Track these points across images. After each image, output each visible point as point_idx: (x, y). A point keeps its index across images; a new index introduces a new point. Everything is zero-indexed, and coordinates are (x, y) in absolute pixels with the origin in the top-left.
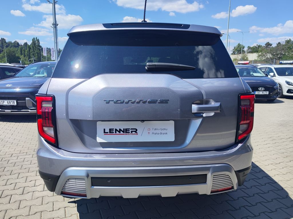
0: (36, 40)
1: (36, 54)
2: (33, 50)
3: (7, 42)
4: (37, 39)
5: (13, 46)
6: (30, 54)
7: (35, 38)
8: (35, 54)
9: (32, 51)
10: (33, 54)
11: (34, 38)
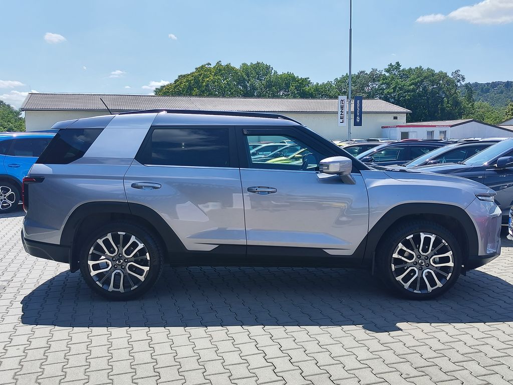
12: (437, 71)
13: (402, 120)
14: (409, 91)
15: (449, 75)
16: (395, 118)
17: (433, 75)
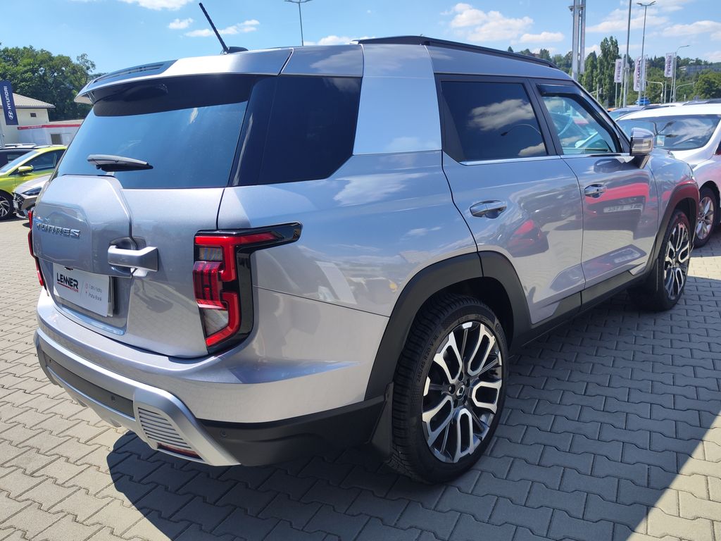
0: (610, 43)
1: (607, 80)
2: (601, 70)
3: (551, 57)
4: (614, 40)
5: (564, 65)
6: (592, 80)
7: (609, 40)
8: (605, 79)
9: (599, 71)
10: (600, 80)
11: (606, 40)
12: (55, 54)
13: (44, 117)
14: (24, 80)
15: (74, 61)
16: (33, 115)
17: (51, 58)
